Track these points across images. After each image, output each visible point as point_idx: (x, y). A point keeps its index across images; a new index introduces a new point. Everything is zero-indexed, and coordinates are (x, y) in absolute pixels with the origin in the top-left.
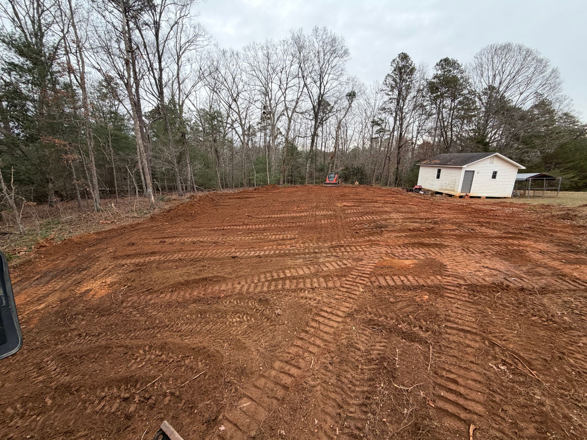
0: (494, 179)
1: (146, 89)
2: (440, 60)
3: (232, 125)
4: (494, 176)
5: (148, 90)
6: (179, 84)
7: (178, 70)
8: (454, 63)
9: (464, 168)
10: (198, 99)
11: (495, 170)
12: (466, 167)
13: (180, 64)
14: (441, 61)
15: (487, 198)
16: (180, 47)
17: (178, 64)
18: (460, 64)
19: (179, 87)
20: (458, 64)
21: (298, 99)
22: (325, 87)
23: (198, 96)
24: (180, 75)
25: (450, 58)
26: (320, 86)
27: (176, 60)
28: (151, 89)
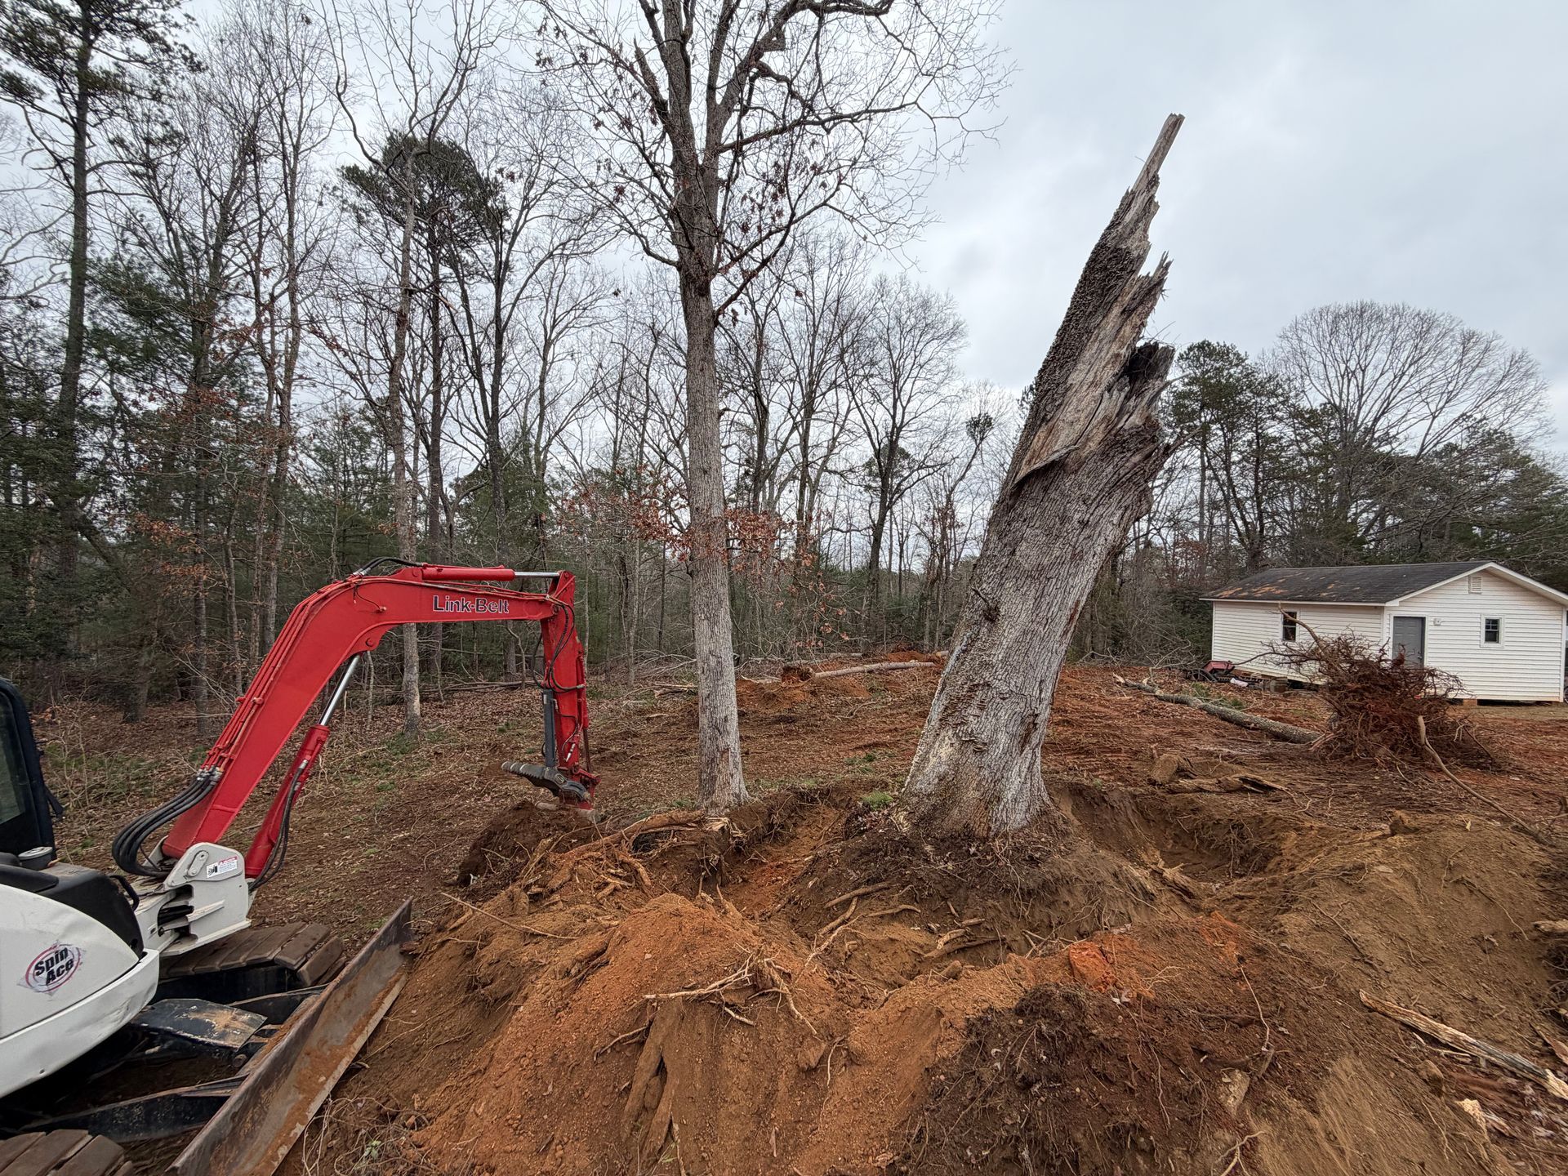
0: (1492, 645)
1: (463, 419)
2: (1189, 345)
3: (666, 504)
4: (1492, 631)
5: (467, 424)
6: (543, 408)
7: (544, 373)
8: (1226, 351)
9: (1390, 608)
10: (586, 445)
11: (1492, 615)
12: (1397, 607)
13: (550, 358)
14: (1190, 349)
15: (1482, 703)
16: (555, 321)
17: (544, 359)
18: (1243, 355)
19: (542, 415)
20: (1237, 355)
21: (834, 439)
22: (904, 408)
23: (586, 438)
24: (548, 386)
25: (1214, 343)
26: (895, 407)
27: (542, 350)
28: (475, 421)
